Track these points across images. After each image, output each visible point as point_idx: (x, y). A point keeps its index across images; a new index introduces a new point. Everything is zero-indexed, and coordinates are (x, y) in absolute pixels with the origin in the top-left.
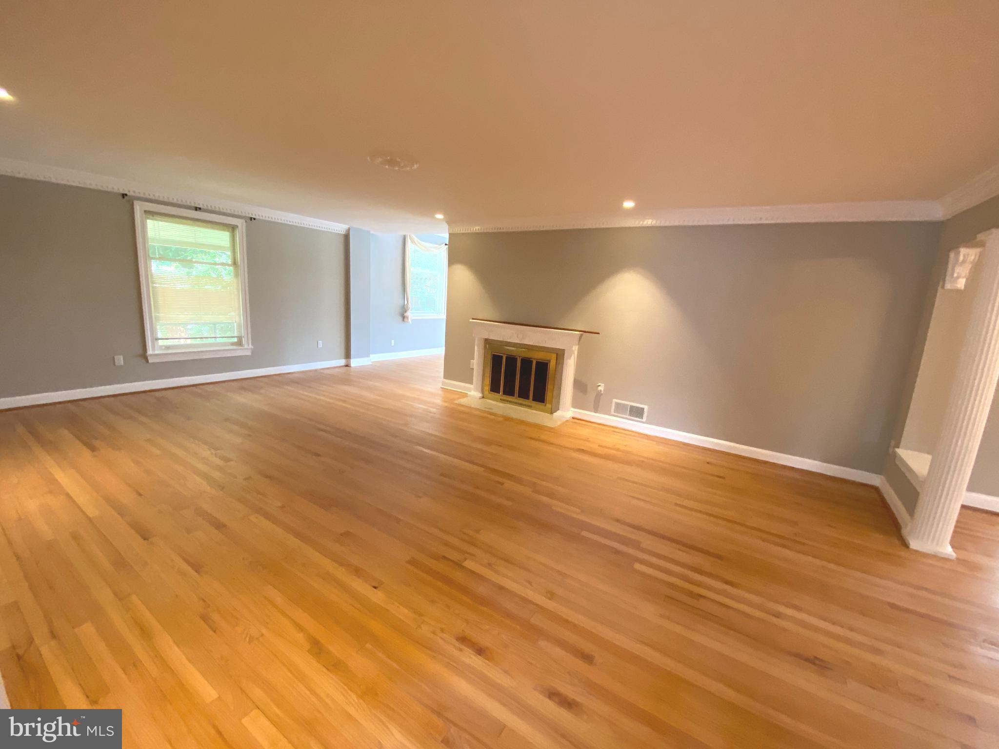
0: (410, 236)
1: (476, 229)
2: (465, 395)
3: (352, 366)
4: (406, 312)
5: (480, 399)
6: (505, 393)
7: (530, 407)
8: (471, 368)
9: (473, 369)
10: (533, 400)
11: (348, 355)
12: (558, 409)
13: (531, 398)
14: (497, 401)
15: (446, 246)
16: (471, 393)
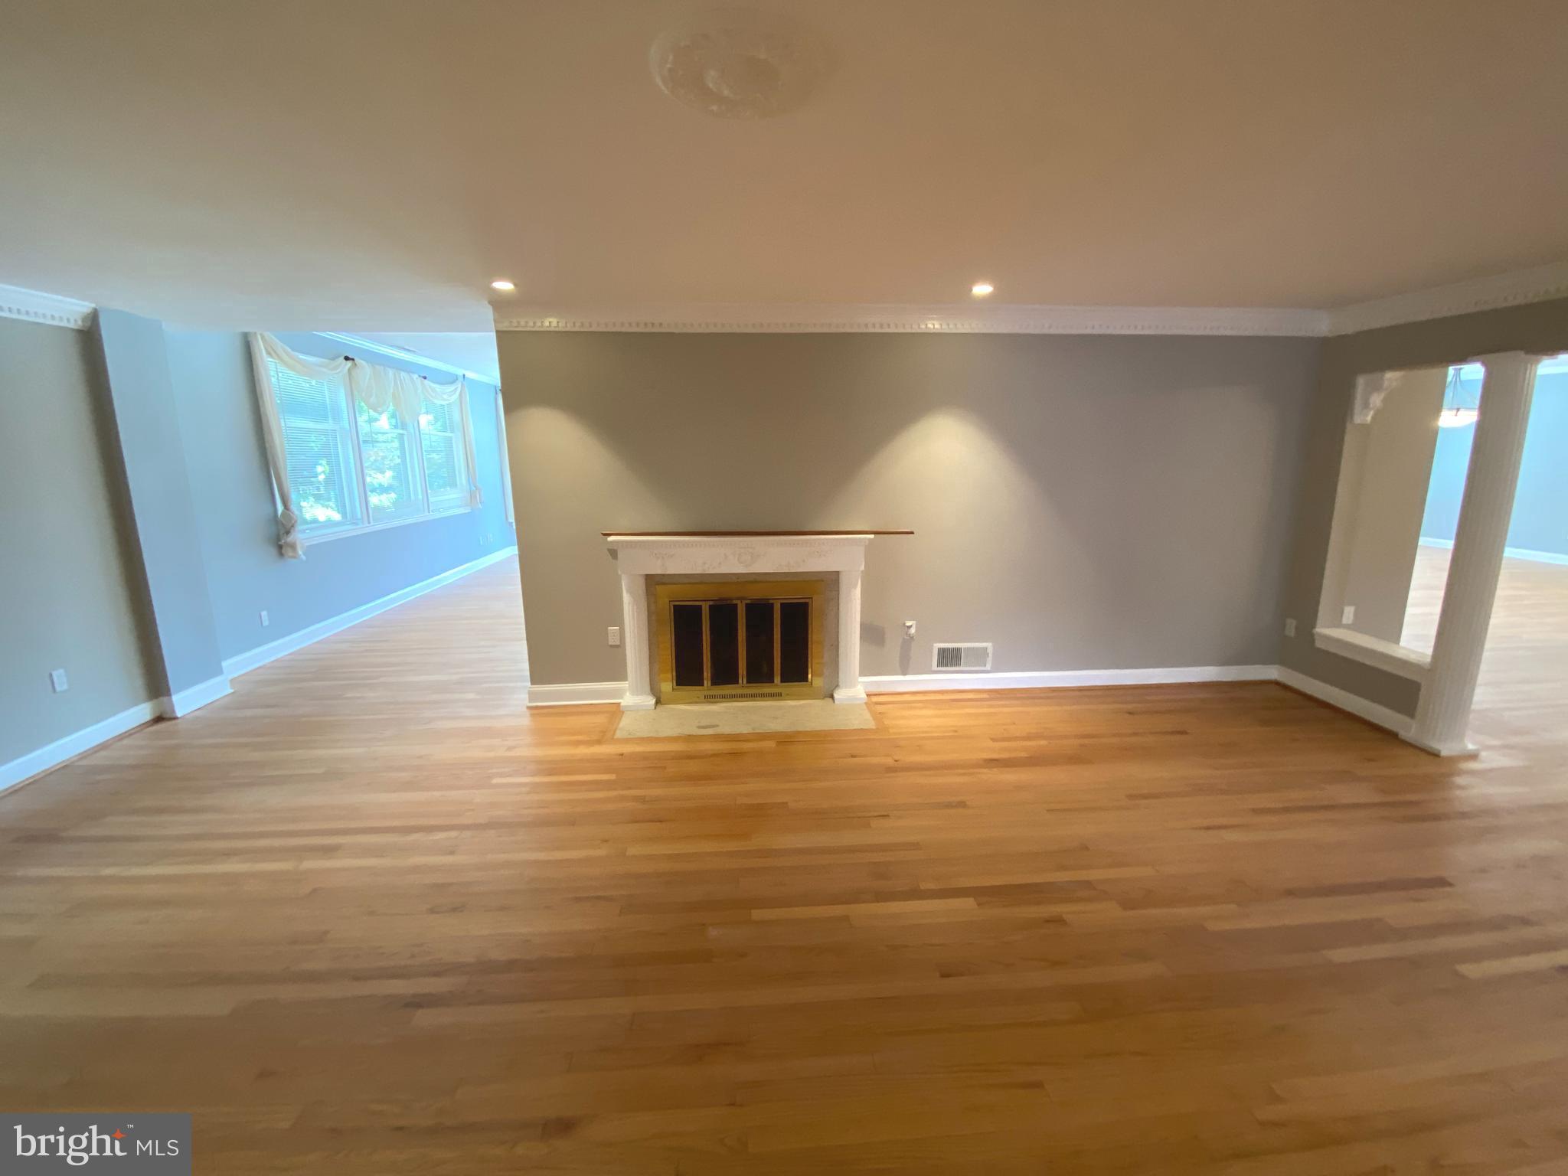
0: (259, 333)
2: (617, 711)
3: (179, 714)
4: (288, 533)
6: (717, 681)
7: (778, 696)
8: (616, 646)
10: (782, 681)
11: (156, 684)
12: (837, 686)
13: (777, 679)
14: (697, 703)
15: (349, 363)
16: (628, 700)
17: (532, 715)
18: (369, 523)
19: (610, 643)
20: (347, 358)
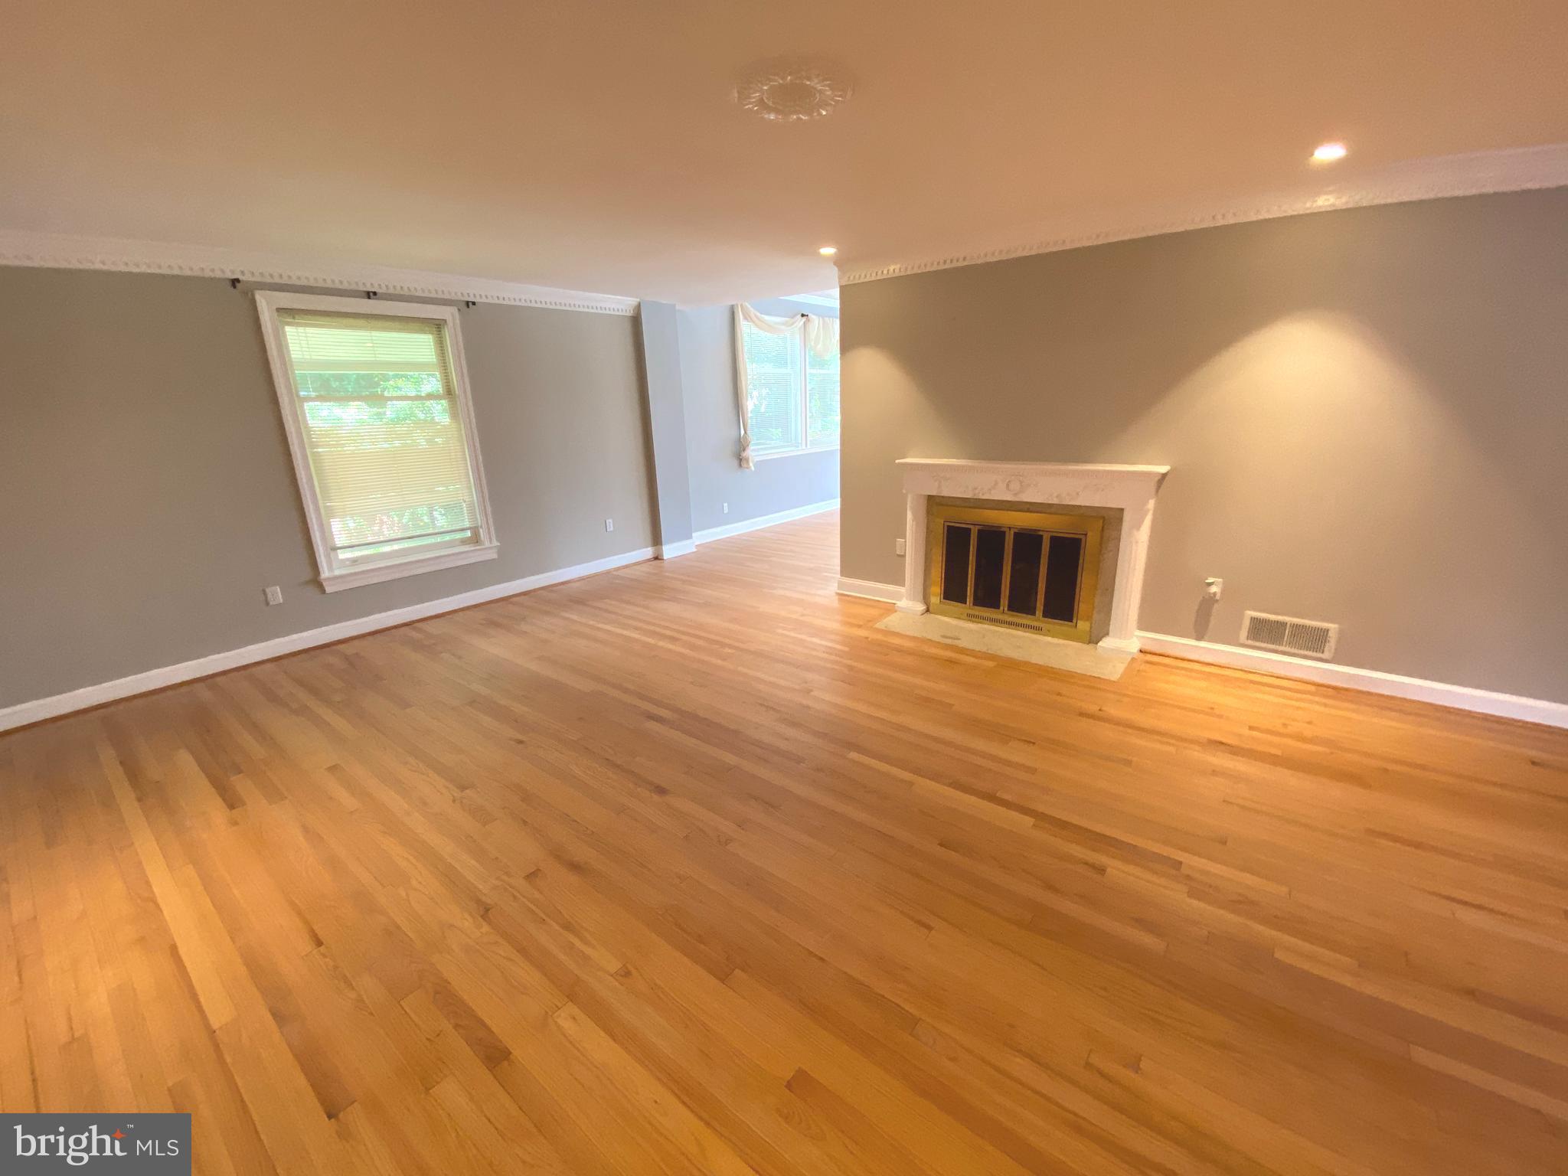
0: (741, 305)
1: (893, 269)
2: (890, 609)
3: (665, 558)
4: (744, 450)
5: (922, 614)
6: (979, 602)
7: (1038, 630)
8: (899, 556)
9: (904, 556)
10: (1045, 615)
11: (656, 540)
12: (1107, 634)
13: (1039, 612)
14: (959, 618)
15: (804, 319)
16: (903, 603)
17: (840, 600)
18: (806, 446)
19: (898, 553)
20: (803, 315)
